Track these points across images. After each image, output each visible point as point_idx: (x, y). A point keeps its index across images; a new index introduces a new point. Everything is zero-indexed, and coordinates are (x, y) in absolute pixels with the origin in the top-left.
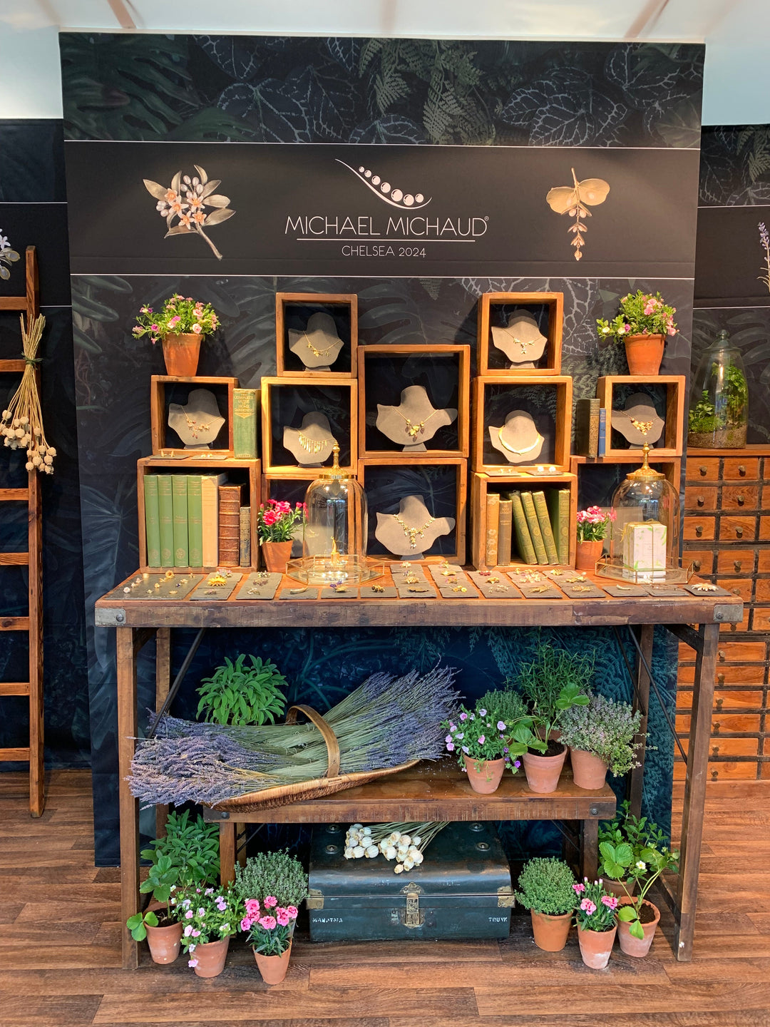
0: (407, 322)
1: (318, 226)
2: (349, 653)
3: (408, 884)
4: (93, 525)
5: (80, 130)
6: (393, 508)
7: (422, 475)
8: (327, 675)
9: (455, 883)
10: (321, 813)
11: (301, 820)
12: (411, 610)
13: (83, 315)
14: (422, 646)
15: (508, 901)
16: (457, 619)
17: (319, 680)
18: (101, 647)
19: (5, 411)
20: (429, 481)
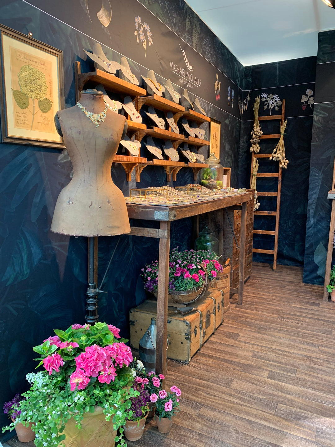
4: (313, 179)
5: (322, 60)
13: (317, 115)
18: (311, 216)
19: (274, 149)
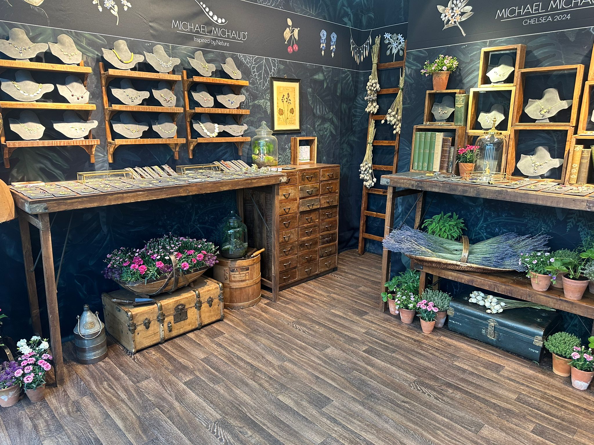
0: (554, 55)
1: (512, 12)
2: (500, 222)
3: (491, 319)
4: (402, 154)
6: (532, 153)
7: (552, 137)
8: (489, 230)
9: (514, 326)
10: (458, 278)
11: (450, 278)
12: (500, 192)
13: (409, 68)
14: (539, 225)
15: (539, 343)
16: (522, 199)
17: (485, 232)
18: (400, 202)
19: (389, 109)
20: (555, 140)
